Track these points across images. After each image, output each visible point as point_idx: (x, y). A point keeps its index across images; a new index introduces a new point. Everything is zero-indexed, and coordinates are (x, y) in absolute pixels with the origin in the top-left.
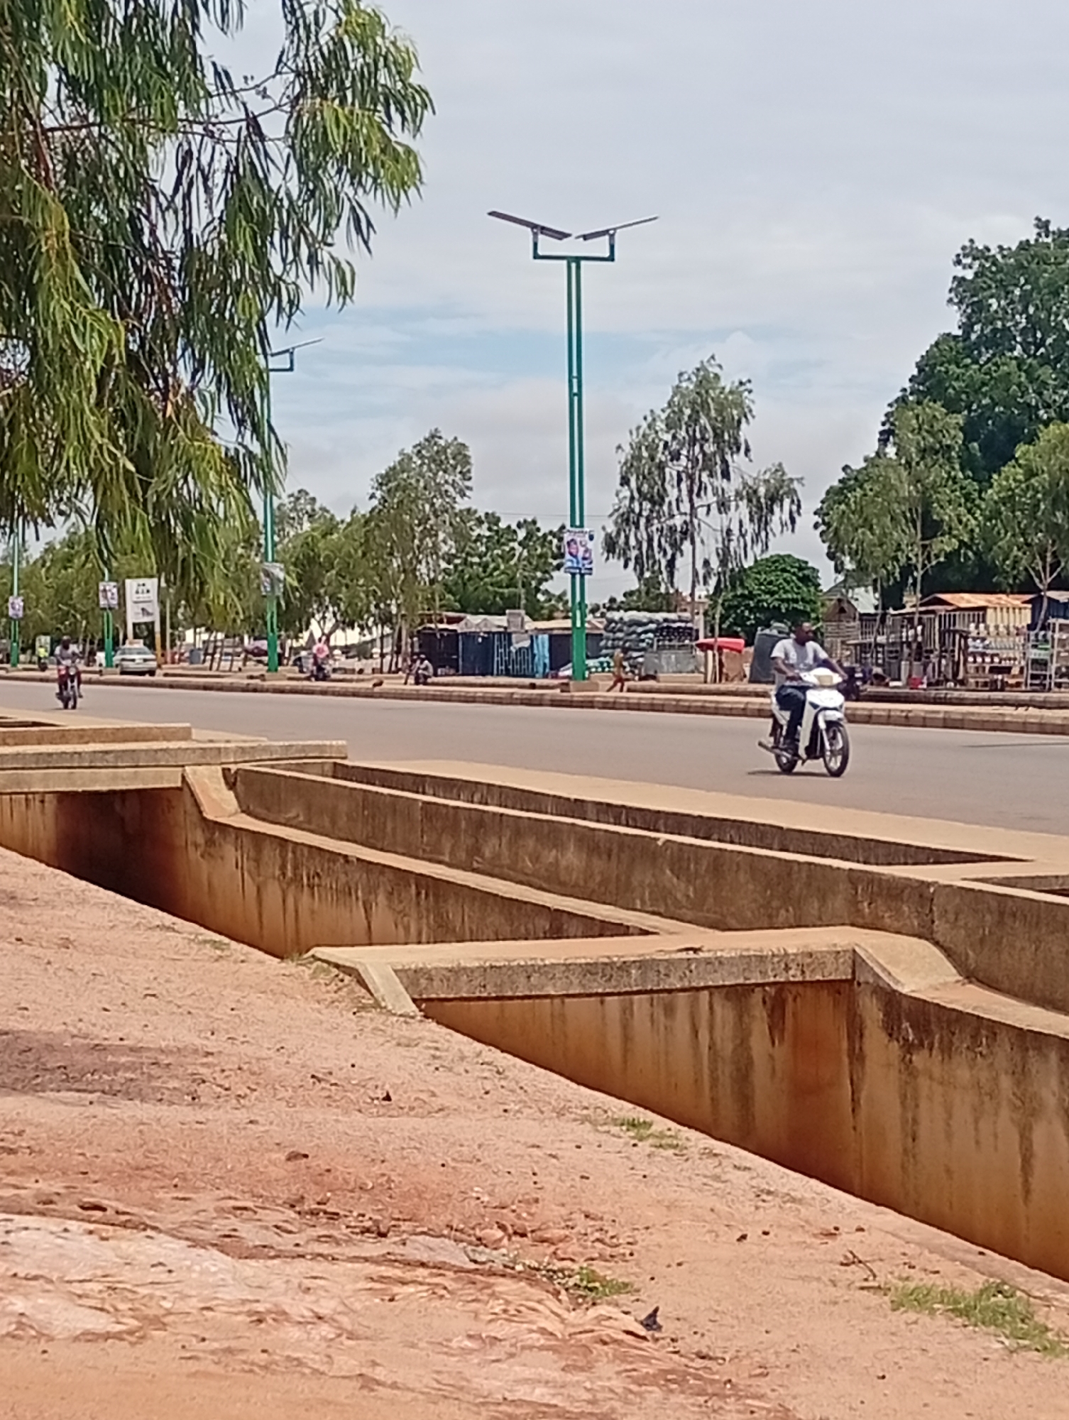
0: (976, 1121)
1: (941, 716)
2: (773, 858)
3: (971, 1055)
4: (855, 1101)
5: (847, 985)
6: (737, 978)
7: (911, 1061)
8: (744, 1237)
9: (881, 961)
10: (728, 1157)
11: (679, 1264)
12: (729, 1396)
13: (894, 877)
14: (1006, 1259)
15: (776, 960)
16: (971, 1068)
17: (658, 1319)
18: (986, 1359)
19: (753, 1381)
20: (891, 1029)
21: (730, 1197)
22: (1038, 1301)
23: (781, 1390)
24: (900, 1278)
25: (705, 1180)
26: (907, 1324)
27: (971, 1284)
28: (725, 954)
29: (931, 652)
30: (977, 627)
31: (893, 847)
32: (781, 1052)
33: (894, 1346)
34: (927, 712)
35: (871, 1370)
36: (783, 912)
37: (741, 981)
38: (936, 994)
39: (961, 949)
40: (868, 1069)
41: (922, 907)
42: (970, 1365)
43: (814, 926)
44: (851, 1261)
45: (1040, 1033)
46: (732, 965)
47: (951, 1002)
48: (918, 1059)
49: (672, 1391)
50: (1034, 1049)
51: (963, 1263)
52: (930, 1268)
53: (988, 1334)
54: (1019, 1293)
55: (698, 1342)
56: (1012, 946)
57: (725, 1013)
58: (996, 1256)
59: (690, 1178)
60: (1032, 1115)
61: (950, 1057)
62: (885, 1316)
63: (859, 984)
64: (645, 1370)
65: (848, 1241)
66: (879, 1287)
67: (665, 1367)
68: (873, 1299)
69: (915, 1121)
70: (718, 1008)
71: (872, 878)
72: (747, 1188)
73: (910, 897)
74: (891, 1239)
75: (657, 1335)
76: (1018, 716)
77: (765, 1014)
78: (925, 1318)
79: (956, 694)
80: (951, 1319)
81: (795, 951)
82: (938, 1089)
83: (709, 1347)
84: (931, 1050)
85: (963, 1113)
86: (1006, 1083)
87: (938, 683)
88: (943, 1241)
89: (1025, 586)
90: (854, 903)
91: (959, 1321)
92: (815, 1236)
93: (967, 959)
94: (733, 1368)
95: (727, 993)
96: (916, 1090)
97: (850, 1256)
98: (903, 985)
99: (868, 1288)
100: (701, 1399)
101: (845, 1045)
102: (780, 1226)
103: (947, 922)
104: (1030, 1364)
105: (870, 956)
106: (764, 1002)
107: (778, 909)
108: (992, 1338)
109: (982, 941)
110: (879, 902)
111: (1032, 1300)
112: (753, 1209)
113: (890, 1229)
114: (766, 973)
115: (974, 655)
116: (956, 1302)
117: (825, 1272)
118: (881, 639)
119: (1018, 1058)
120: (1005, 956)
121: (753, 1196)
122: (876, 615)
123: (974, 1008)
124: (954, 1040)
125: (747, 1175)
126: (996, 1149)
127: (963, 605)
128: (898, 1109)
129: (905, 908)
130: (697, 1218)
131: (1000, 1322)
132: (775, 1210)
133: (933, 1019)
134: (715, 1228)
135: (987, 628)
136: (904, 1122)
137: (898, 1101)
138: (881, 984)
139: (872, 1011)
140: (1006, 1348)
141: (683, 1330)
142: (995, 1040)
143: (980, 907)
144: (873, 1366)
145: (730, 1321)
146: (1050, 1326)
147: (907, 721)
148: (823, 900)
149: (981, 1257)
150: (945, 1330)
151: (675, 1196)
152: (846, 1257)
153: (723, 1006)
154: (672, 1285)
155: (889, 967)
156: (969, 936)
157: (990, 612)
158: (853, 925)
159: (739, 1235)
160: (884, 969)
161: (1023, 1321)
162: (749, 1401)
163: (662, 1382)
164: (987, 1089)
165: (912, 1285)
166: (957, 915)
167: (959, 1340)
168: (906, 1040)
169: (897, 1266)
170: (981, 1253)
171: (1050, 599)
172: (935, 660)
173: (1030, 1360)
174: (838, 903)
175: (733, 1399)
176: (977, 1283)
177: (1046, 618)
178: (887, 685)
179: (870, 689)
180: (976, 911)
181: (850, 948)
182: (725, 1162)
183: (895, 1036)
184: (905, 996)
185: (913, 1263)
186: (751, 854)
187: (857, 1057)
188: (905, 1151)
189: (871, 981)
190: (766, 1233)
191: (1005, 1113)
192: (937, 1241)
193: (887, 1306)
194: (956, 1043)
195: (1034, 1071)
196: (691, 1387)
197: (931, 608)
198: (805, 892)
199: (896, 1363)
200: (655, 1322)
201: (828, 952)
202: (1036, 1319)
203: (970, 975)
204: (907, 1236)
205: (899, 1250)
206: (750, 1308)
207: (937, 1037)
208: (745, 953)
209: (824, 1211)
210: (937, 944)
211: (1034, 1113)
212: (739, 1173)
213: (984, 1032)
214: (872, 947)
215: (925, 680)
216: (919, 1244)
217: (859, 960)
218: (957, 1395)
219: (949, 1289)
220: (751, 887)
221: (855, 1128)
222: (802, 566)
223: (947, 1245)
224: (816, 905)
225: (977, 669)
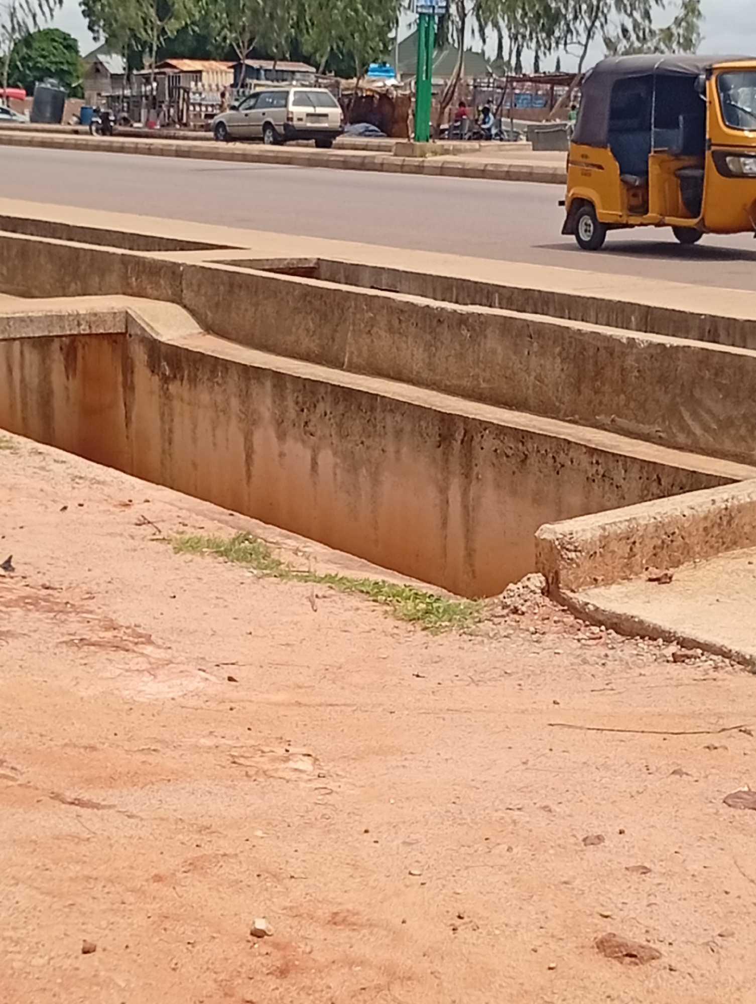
0: (214, 429)
1: (174, 148)
2: (66, 246)
3: (210, 384)
4: (128, 418)
5: (121, 337)
6: (43, 331)
7: (168, 389)
8: (65, 508)
9: (147, 320)
10: (49, 454)
11: (21, 527)
12: (70, 612)
13: (154, 260)
14: (248, 518)
15: (71, 318)
16: (210, 393)
17: (12, 564)
18: (242, 583)
19: (86, 602)
20: (153, 367)
21: (53, 482)
22: (272, 545)
23: (105, 608)
24: (178, 533)
25: (35, 470)
26: (186, 562)
27: (227, 534)
28: (35, 314)
29: (163, 102)
30: (196, 85)
31: (151, 239)
32: (74, 384)
33: (178, 577)
34: (164, 145)
35: (165, 593)
36: (73, 285)
37: (46, 333)
38: (185, 342)
39: (202, 311)
40: (136, 395)
41: (174, 281)
42: (232, 587)
43: (96, 294)
44: (143, 522)
45: (259, 368)
46: (39, 322)
47: (197, 347)
48: (173, 388)
49: (29, 610)
50: (254, 378)
51: (219, 521)
52: (197, 525)
53: (242, 567)
54: (259, 540)
55: (41, 578)
56: (239, 309)
57: (32, 357)
58: (242, 516)
59: (24, 469)
60: (253, 424)
61: (195, 386)
62: (170, 558)
63: (130, 336)
64: (9, 597)
65: (138, 510)
66: (164, 539)
67: (23, 594)
68: (161, 547)
69: (171, 431)
70: (27, 355)
71: (139, 261)
72: (65, 475)
73: (165, 273)
74: (168, 507)
75: (12, 574)
76: (228, 149)
77: (62, 358)
78: (197, 558)
79: (182, 133)
80: (216, 558)
81: (84, 312)
82: (187, 408)
83: (49, 581)
84: (182, 380)
85: (204, 424)
86: (235, 403)
87: (168, 125)
88: (205, 507)
89: (229, 56)
90: (125, 278)
91: (221, 559)
92: (115, 506)
93: (206, 317)
94: (69, 595)
95: (34, 343)
96: (171, 409)
97: (142, 519)
98: (162, 336)
99: (157, 540)
100: (52, 615)
101: (120, 378)
102: (90, 500)
103: (192, 291)
104: (272, 585)
105: (139, 316)
106: (61, 349)
107: (69, 283)
108: (245, 570)
109: (217, 305)
110: (144, 277)
111: (268, 544)
112: (70, 489)
113: (167, 500)
114: (64, 327)
115: (194, 105)
116: (218, 546)
117: (125, 530)
118: (127, 92)
119: (243, 386)
120: (233, 315)
121: (69, 480)
122: (122, 75)
123: (213, 352)
124: (198, 373)
125: (64, 466)
126: (227, 448)
127: (185, 69)
128: (159, 423)
129: (162, 282)
130: (31, 496)
131: (249, 559)
132: (87, 490)
133: (183, 359)
134: (45, 502)
135: (203, 86)
136: (163, 431)
137: (158, 417)
138: (146, 335)
139: (140, 355)
140: (255, 576)
141: (30, 571)
142: (227, 373)
143: (216, 281)
144: (165, 590)
145: (62, 563)
146: (282, 561)
147: (150, 151)
148: (102, 276)
149: (231, 517)
150: (212, 565)
151: (15, 481)
152: (139, 520)
153: (31, 353)
154: (18, 541)
155: (152, 324)
156: (208, 301)
157: (204, 74)
158: (124, 294)
159: (62, 506)
160: (148, 325)
161: (264, 558)
162: (85, 615)
163: (22, 604)
164: (221, 407)
165: (187, 537)
166: (199, 286)
167: (223, 571)
168: (164, 374)
169: (175, 525)
170: (232, 515)
171: (247, 66)
172: (165, 109)
173: (272, 583)
174: (113, 279)
175: (73, 614)
176: (230, 534)
177: (244, 79)
178: (131, 126)
179: (121, 128)
180: (213, 284)
181: (123, 310)
182: (47, 458)
183: (156, 371)
184: (163, 343)
185: (186, 522)
186: (49, 244)
187: (129, 387)
188: (164, 451)
189: (139, 333)
190: (81, 505)
191: (234, 422)
192: (201, 508)
193: (171, 551)
194: (200, 376)
195: (254, 395)
196: (43, 607)
197: (163, 70)
198: (89, 270)
199: (182, 588)
200: (10, 566)
201: (108, 313)
202: (272, 557)
203: (209, 329)
204: (180, 505)
205: (175, 514)
206: (76, 554)
207: (186, 373)
208: (49, 314)
209: (121, 490)
210: (185, 307)
211: (254, 423)
212: (59, 465)
213: (219, 368)
214: (140, 309)
215: (158, 123)
216: (189, 510)
217: (130, 319)
218: (226, 607)
219: (212, 538)
220: (49, 266)
221: (127, 437)
222: (66, 37)
223: (208, 510)
224: (97, 279)
225: (195, 115)
